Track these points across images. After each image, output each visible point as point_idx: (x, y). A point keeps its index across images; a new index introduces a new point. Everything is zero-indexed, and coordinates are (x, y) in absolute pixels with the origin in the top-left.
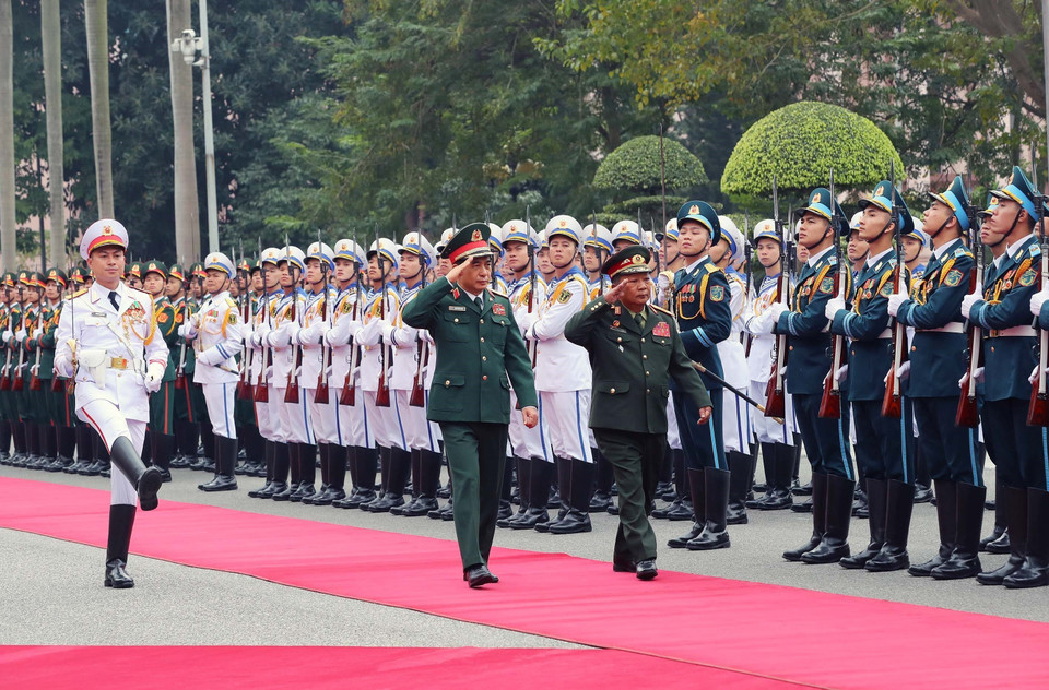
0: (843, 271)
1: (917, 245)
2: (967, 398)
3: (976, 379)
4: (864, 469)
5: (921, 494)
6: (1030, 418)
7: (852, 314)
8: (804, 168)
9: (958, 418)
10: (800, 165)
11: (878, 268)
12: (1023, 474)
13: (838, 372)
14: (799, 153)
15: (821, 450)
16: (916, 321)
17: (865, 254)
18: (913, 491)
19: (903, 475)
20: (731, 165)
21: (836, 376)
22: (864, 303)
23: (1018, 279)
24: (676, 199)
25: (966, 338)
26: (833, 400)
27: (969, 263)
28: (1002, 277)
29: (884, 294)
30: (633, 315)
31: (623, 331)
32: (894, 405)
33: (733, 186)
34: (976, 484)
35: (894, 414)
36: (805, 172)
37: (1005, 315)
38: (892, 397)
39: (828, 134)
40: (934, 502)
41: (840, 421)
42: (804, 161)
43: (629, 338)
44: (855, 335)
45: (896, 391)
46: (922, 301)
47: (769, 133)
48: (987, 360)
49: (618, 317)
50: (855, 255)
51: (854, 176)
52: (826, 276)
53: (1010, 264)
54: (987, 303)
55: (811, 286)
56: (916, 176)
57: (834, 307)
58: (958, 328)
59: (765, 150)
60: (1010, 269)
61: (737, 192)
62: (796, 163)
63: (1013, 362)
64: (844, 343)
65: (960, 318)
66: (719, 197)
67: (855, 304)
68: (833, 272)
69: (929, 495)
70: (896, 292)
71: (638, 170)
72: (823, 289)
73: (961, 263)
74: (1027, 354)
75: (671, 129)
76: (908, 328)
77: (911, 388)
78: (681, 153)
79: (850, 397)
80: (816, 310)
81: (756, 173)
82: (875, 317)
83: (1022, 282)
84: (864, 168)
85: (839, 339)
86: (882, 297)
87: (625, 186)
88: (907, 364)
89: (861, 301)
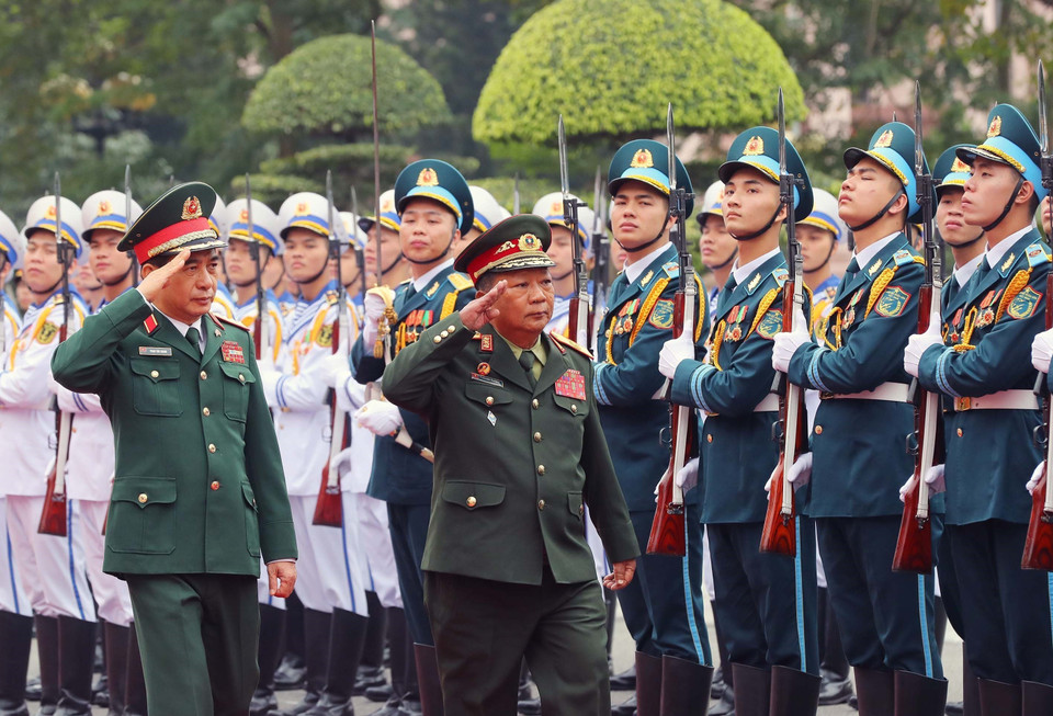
0: (690, 290)
1: (826, 240)
2: (914, 520)
3: (930, 485)
4: (729, 646)
5: (831, 689)
6: (1027, 555)
7: (705, 368)
8: (625, 97)
9: (898, 554)
10: (617, 90)
11: (753, 285)
12: (1013, 658)
13: (681, 472)
14: (615, 69)
15: (651, 613)
16: (823, 378)
17: (731, 259)
18: (816, 684)
19: (799, 658)
20: (491, 90)
21: (679, 480)
22: (729, 349)
23: (1005, 308)
24: (392, 150)
25: (912, 411)
26: (673, 524)
27: (919, 276)
28: (977, 302)
29: (763, 332)
30: (518, 353)
31: (497, 383)
32: (783, 531)
33: (496, 129)
34: (929, 673)
35: (782, 548)
36: (626, 105)
37: (983, 371)
38: (779, 516)
39: (666, 35)
40: (854, 704)
41: (686, 559)
42: (623, 84)
43: (508, 397)
44: (712, 406)
45: (787, 507)
46: (834, 344)
47: (561, 33)
48: (949, 450)
49: (488, 356)
50: (714, 260)
51: (714, 112)
52: (661, 297)
53: (992, 279)
54: (950, 350)
55: (634, 316)
56: (823, 108)
57: (674, 355)
58: (898, 393)
59: (553, 63)
60: (993, 287)
61: (503, 140)
62: (609, 88)
63: (996, 455)
64: (693, 420)
65: (901, 376)
66: (471, 147)
67: (711, 349)
68: (674, 290)
69: (845, 692)
70: (787, 327)
71: (324, 97)
72: (655, 320)
73: (905, 275)
74: (1022, 441)
75: (384, 22)
76: (808, 392)
77: (813, 502)
78: (402, 68)
79: (705, 517)
80: (643, 358)
81: (538, 105)
82: (749, 374)
83: (1014, 312)
84: (732, 97)
85: (683, 412)
86: (760, 338)
87: (300, 127)
88: (806, 459)
89: (722, 345)
